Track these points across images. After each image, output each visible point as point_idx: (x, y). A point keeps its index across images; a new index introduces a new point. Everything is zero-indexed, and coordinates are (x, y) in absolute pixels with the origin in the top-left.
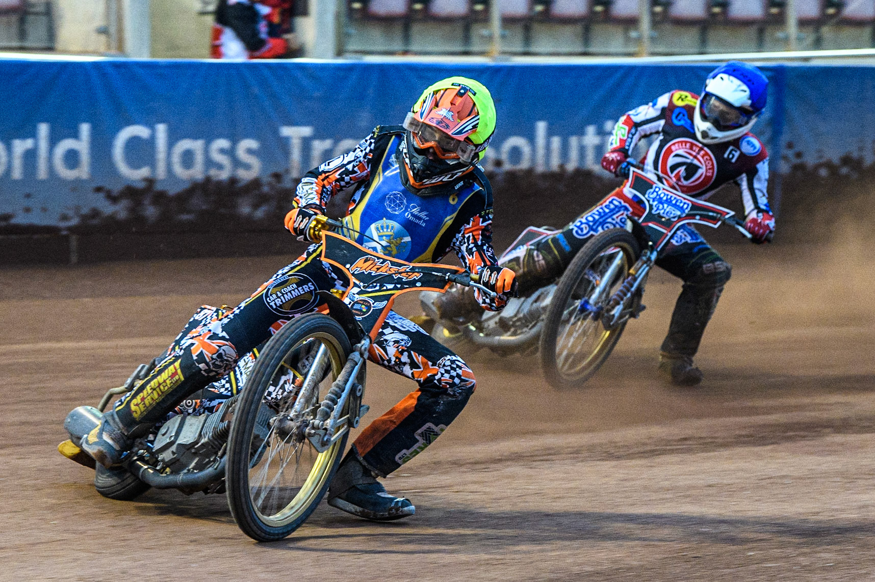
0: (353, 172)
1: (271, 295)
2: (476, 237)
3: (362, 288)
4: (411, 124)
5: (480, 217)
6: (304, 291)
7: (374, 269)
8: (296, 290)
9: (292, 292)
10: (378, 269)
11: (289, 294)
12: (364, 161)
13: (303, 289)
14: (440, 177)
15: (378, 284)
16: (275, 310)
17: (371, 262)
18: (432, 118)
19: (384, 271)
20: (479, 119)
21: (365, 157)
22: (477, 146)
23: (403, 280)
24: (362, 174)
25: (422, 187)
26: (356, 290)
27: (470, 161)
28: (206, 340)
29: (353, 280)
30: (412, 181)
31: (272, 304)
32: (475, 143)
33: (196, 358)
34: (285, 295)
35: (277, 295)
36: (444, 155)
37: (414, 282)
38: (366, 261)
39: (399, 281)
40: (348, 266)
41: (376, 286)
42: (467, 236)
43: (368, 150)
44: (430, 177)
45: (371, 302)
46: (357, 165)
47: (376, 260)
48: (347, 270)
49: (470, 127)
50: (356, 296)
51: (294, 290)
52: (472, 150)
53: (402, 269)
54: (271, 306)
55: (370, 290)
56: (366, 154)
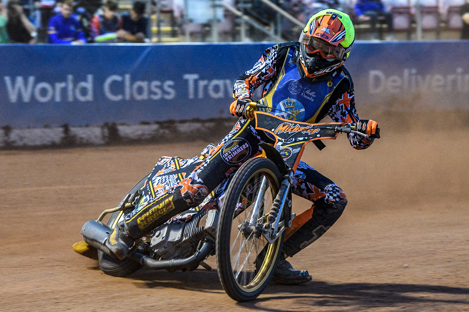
0: (266, 73)
1: (225, 153)
2: (347, 105)
3: (283, 141)
4: (304, 39)
5: (348, 93)
6: (243, 148)
7: (290, 130)
8: (239, 149)
9: (237, 150)
10: (292, 130)
11: (235, 151)
12: (271, 66)
13: (242, 147)
14: (324, 70)
15: (294, 139)
16: (228, 162)
17: (287, 126)
18: (318, 33)
19: (296, 130)
20: (345, 32)
21: (272, 64)
22: (346, 49)
23: (309, 134)
24: (271, 74)
25: (314, 77)
26: (280, 143)
27: (342, 58)
28: (189, 184)
29: (277, 138)
30: (306, 74)
31: (226, 159)
32: (344, 47)
33: (184, 196)
34: (233, 153)
35: (228, 153)
36: (326, 56)
37: (316, 134)
38: (283, 126)
39: (306, 135)
40: (273, 130)
41: (292, 139)
42: (341, 105)
43: (273, 59)
44: (318, 70)
45: (291, 149)
46: (268, 69)
47: (290, 125)
48: (273, 132)
49: (341, 37)
50: (281, 147)
51: (238, 149)
52: (343, 51)
53: (307, 128)
54: (226, 160)
55: (289, 143)
56: (273, 61)
